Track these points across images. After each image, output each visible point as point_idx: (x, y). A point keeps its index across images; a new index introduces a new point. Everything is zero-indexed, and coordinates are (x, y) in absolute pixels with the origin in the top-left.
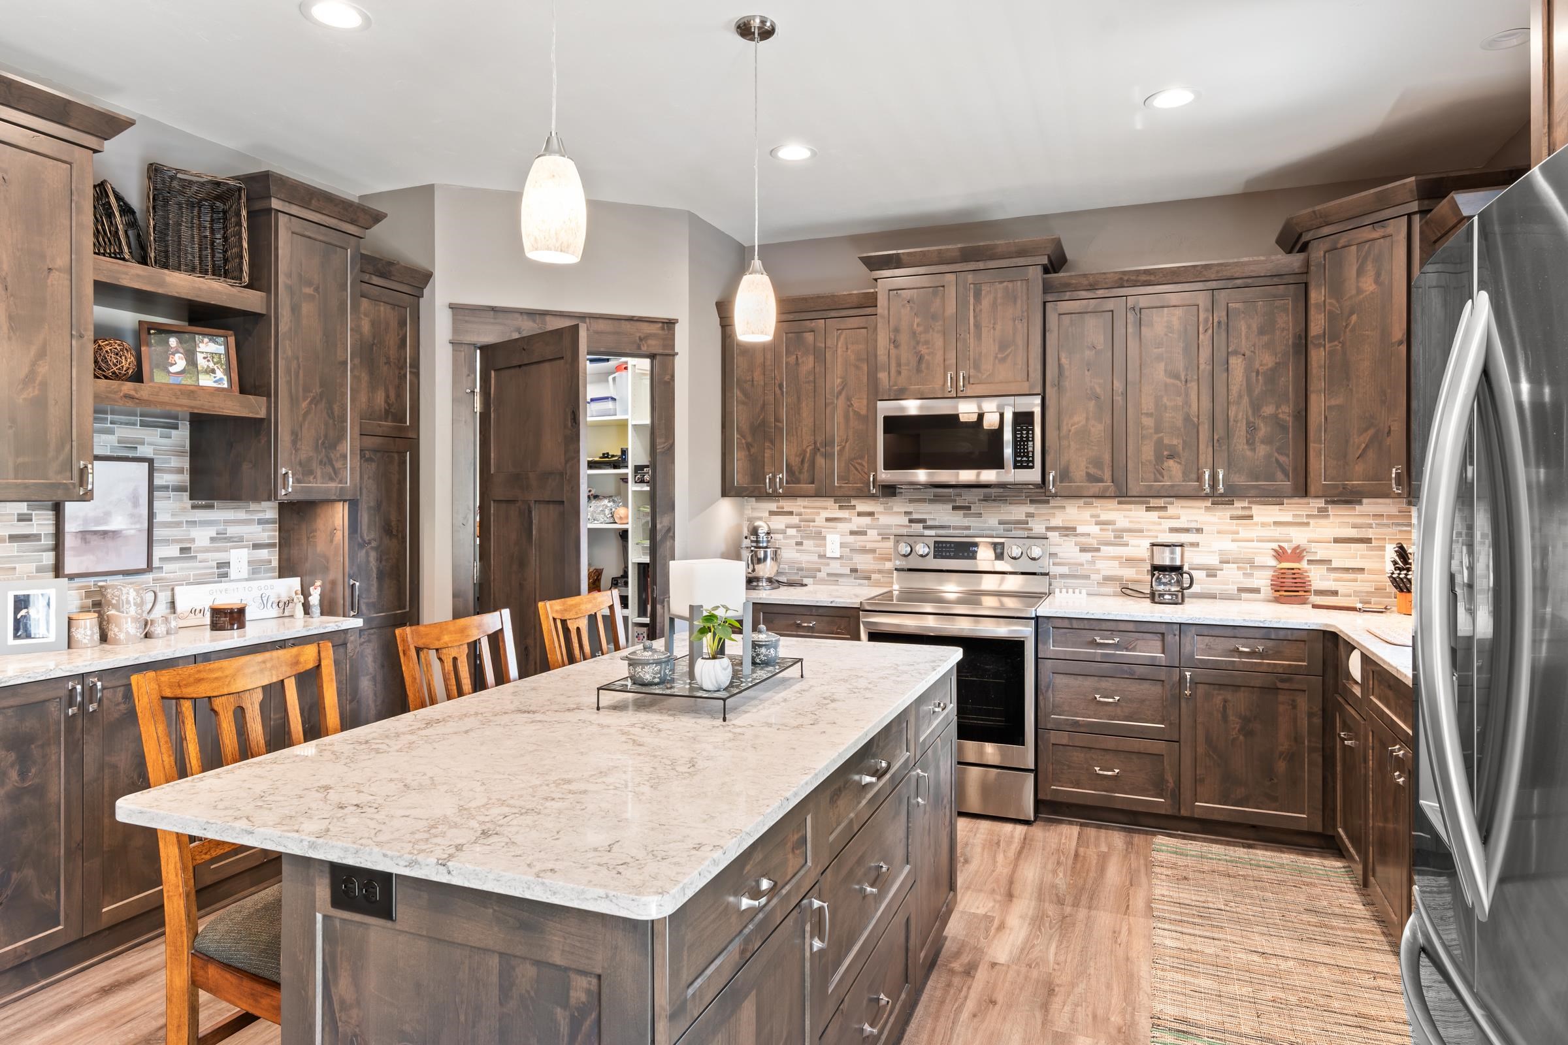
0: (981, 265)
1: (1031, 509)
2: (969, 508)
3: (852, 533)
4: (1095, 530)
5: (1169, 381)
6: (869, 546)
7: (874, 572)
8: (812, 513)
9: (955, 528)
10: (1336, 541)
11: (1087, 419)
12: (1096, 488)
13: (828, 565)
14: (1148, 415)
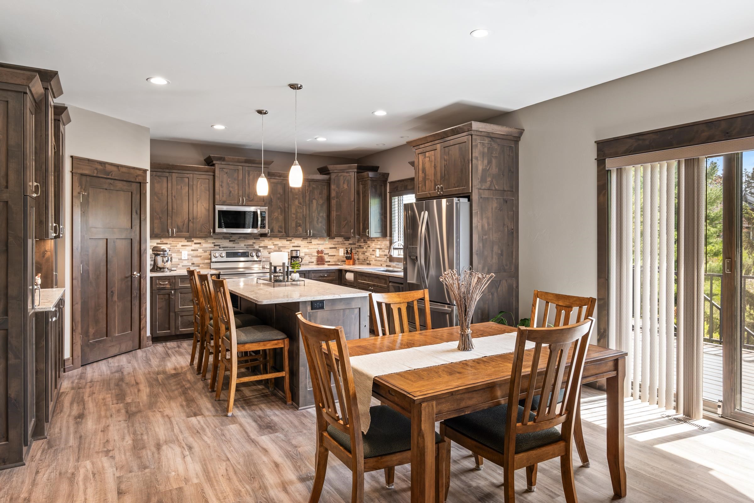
0: (250, 165)
1: (254, 241)
2: (234, 241)
3: (192, 250)
4: (273, 247)
5: (299, 205)
6: (199, 255)
7: (201, 264)
8: (176, 243)
9: (230, 247)
10: (330, 248)
11: (278, 214)
12: (281, 234)
13: (182, 262)
14: (294, 214)
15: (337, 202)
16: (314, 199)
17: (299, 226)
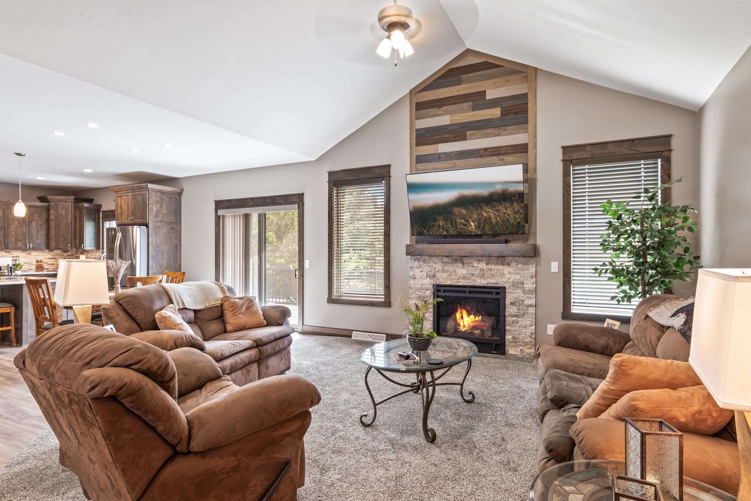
10: (49, 258)
14: (14, 232)
15: (55, 223)
16: (34, 220)
17: (19, 241)
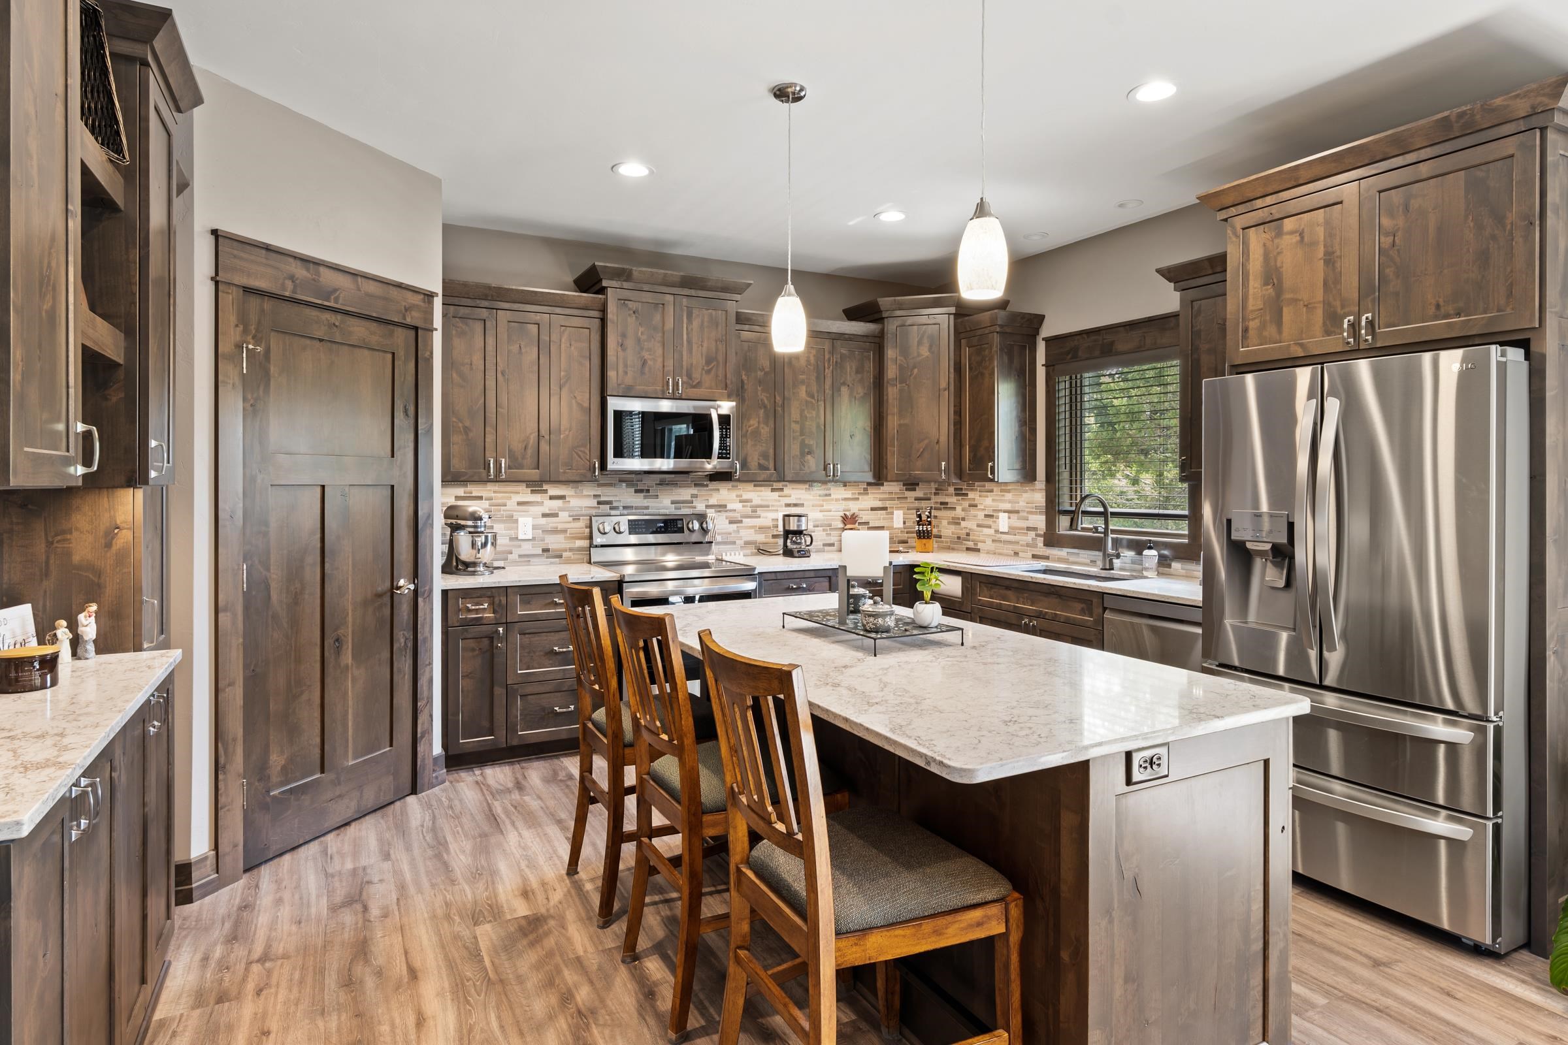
0: (693, 292)
1: (694, 491)
2: (648, 491)
3: (545, 515)
4: (738, 506)
5: (809, 399)
6: (560, 526)
7: (565, 551)
8: (502, 498)
9: (637, 508)
10: (873, 509)
11: (759, 422)
12: (764, 475)
13: (520, 546)
14: (796, 422)
15: (901, 391)
16: (844, 384)
17: (809, 453)
